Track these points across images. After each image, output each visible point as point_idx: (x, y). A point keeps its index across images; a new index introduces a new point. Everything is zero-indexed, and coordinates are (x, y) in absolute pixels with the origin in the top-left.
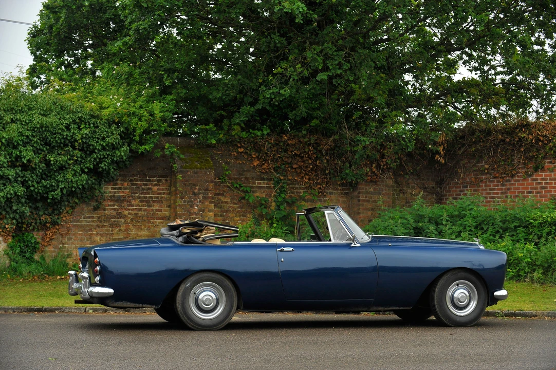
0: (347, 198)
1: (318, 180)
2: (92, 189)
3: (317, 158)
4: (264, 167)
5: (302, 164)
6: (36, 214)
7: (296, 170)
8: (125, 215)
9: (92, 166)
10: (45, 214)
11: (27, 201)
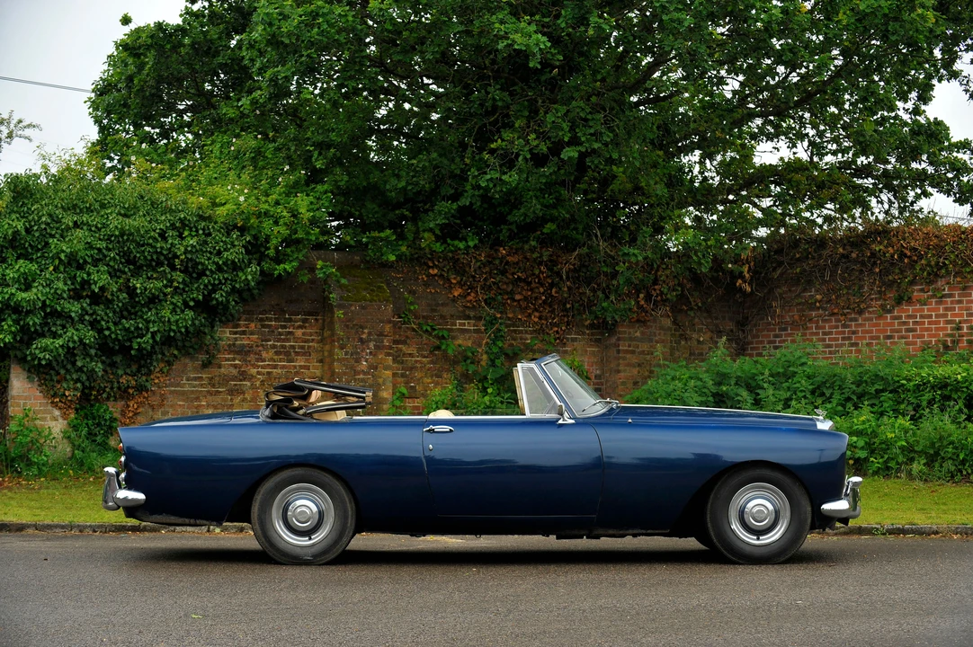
0: (599, 347)
1: (554, 319)
2: (199, 333)
3: (552, 285)
4: (469, 298)
5: (529, 293)
6: (113, 373)
7: (519, 303)
8: (252, 376)
9: (201, 297)
10: (126, 374)
11: (99, 352)
